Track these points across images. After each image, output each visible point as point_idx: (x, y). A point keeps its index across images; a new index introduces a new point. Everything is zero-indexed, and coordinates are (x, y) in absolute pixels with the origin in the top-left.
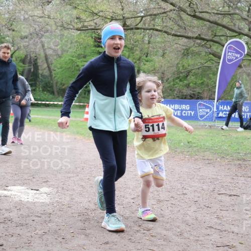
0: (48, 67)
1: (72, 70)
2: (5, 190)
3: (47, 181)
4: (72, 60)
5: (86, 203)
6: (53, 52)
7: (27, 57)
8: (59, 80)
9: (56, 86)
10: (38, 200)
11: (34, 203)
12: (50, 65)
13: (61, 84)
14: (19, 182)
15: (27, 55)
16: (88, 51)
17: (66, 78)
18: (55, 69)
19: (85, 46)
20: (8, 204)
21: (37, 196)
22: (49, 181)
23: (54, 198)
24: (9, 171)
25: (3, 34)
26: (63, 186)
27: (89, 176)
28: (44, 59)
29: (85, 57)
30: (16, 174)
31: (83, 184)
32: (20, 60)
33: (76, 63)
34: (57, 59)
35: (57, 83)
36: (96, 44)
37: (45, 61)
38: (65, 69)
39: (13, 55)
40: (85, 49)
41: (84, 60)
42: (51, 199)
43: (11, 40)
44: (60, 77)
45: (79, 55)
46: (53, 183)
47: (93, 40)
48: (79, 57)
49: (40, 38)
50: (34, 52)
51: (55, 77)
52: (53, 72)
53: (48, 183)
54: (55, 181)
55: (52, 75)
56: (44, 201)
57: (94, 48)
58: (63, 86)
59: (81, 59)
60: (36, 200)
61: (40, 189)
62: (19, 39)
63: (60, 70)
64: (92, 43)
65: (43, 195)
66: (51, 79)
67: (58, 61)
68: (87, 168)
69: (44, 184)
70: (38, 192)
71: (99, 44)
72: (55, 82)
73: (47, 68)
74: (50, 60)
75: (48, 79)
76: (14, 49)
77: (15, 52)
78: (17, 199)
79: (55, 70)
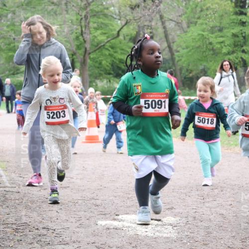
0: (169, 47)
1: (202, 50)
2: (115, 219)
3: (172, 208)
4: (203, 35)
5: (229, 239)
6: (175, 25)
7: (140, 34)
8: (184, 65)
9: (181, 73)
10: (161, 235)
11: (155, 238)
12: (172, 44)
13: (187, 70)
14: (133, 209)
15: (139, 31)
16: (226, 21)
17: (194, 62)
18: (178, 49)
19: (221, 14)
20: (120, 239)
21: (159, 228)
22: (175, 207)
23: (183, 231)
24: (119, 194)
25: (106, 3)
26: (194, 215)
27: (231, 201)
28: (163, 35)
29: (221, 30)
30: (128, 198)
31: (224, 212)
32: (130, 39)
33: (208, 39)
34: (182, 35)
35: (181, 70)
36: (237, 10)
37: (164, 39)
38: (193, 49)
39: (121, 32)
40: (222, 19)
41: (220, 34)
42: (178, 233)
43: (117, 11)
44: (185, 61)
45: (212, 27)
46: (181, 211)
47: (233, 4)
48: (212, 30)
49: (157, 6)
50: (148, 26)
51: (178, 61)
52: (176, 54)
53: (173, 210)
54: (184, 207)
55: (175, 58)
56: (169, 235)
57: (234, 17)
58: (190, 73)
59: (216, 34)
60: (157, 234)
61: (163, 219)
62: (129, 9)
63: (185, 51)
64: (231, 10)
65: (166, 227)
66: (174, 64)
67: (182, 38)
68: (229, 190)
69: (167, 211)
70: (160, 223)
71: (243, 10)
72: (178, 68)
73: (167, 49)
74: (170, 37)
75: (169, 64)
76: (121, 23)
77: (122, 28)
78: (131, 233)
79: (178, 52)
